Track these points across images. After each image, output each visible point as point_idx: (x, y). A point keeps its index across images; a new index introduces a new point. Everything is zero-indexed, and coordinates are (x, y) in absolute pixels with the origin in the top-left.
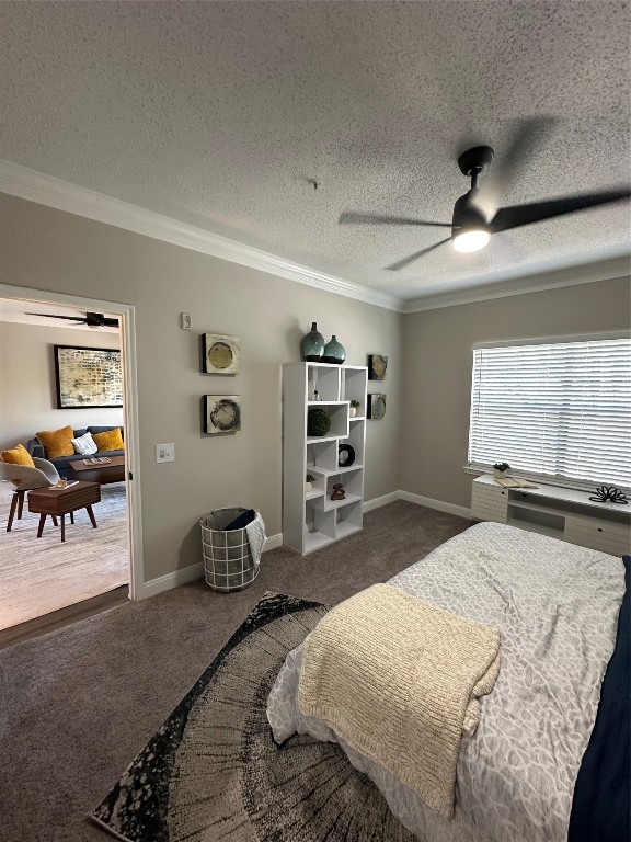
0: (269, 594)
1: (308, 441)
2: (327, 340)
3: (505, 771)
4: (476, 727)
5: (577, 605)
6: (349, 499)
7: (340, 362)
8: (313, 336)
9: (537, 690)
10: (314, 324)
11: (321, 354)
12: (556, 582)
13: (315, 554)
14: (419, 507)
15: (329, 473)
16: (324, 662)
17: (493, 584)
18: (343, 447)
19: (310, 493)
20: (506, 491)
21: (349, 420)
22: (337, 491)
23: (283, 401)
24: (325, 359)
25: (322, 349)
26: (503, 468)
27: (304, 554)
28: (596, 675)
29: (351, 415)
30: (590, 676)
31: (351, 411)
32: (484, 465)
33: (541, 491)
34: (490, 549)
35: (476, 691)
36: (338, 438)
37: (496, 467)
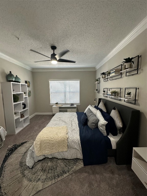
0: (10, 147)
1: (14, 104)
2: (15, 76)
3: (73, 139)
4: (68, 137)
5: (73, 119)
6: (26, 117)
7: (20, 82)
8: (10, 75)
9: (73, 130)
10: (10, 72)
11: (14, 80)
12: (70, 118)
13: (19, 133)
14: (41, 115)
15: (20, 111)
16: (40, 144)
17: (62, 121)
18: (23, 104)
19: (15, 117)
20: (58, 107)
21: (24, 97)
22: (22, 116)
23: (2, 93)
24: (15, 81)
25: (14, 79)
26: (57, 103)
27: (16, 134)
28: (78, 125)
29: (24, 96)
30: (77, 126)
31: (24, 95)
32: (54, 104)
33: (64, 106)
34: (60, 117)
35: (67, 133)
36: (22, 102)
37: (56, 103)
